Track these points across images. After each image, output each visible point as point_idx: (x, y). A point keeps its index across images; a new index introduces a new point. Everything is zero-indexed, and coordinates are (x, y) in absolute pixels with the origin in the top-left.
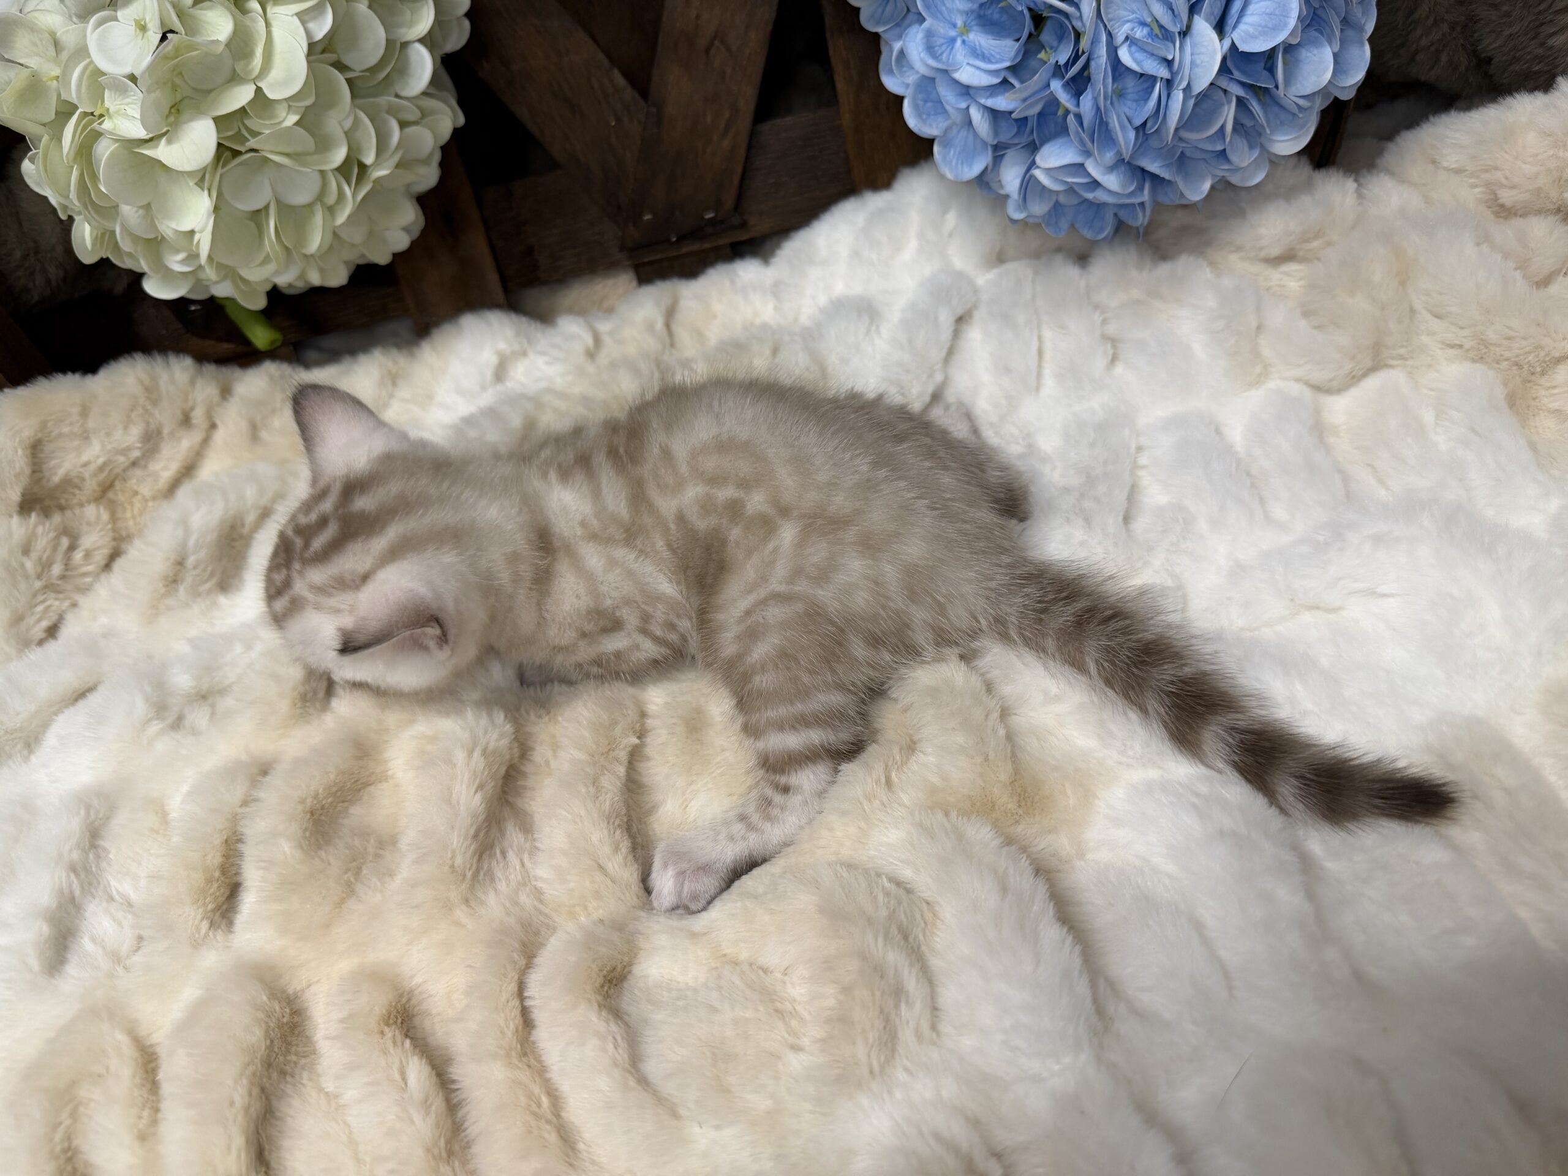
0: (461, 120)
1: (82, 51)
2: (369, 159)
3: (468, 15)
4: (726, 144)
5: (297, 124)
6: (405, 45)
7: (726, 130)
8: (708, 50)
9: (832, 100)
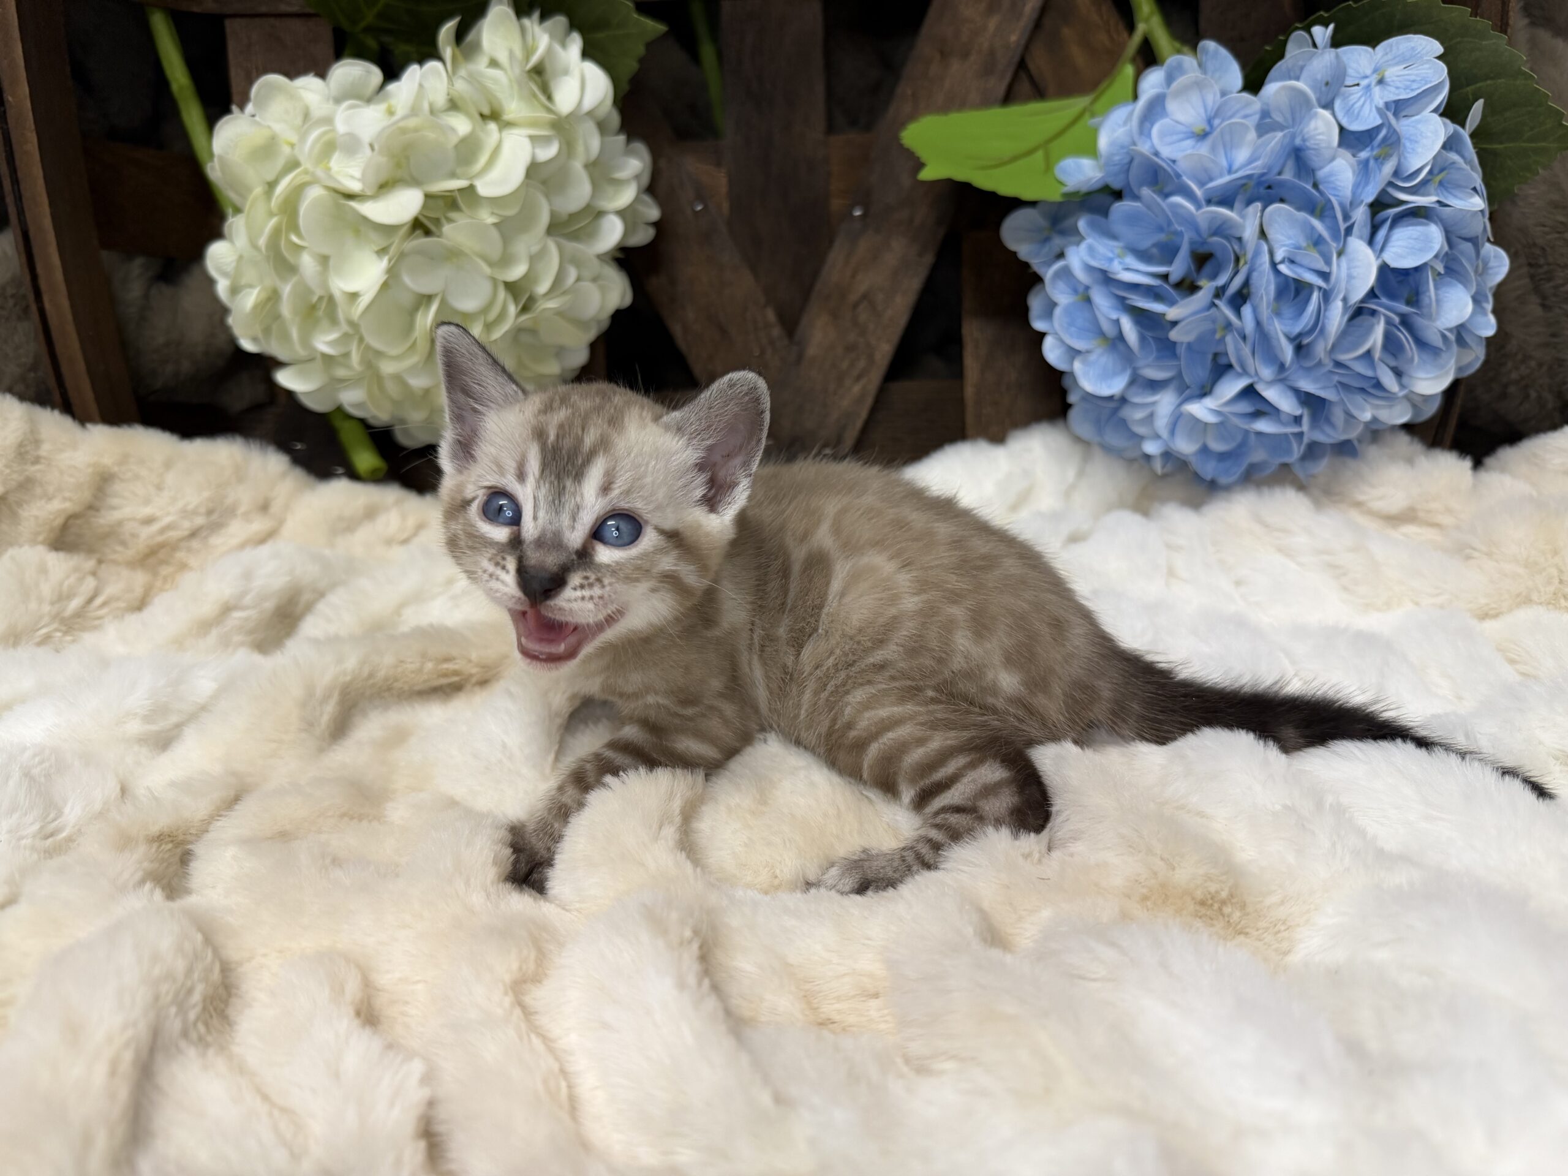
0: (628, 300)
1: (328, 120)
2: (543, 288)
3: (657, 225)
4: (856, 389)
5: (495, 224)
6: (600, 214)
7: (859, 378)
8: (856, 306)
9: (958, 374)
